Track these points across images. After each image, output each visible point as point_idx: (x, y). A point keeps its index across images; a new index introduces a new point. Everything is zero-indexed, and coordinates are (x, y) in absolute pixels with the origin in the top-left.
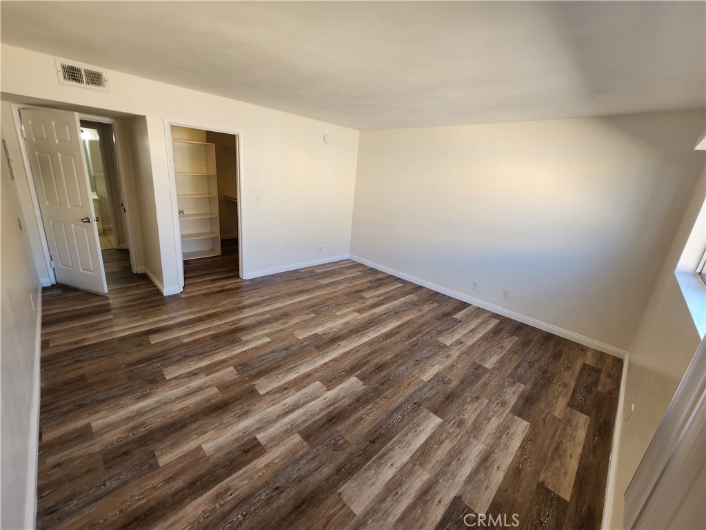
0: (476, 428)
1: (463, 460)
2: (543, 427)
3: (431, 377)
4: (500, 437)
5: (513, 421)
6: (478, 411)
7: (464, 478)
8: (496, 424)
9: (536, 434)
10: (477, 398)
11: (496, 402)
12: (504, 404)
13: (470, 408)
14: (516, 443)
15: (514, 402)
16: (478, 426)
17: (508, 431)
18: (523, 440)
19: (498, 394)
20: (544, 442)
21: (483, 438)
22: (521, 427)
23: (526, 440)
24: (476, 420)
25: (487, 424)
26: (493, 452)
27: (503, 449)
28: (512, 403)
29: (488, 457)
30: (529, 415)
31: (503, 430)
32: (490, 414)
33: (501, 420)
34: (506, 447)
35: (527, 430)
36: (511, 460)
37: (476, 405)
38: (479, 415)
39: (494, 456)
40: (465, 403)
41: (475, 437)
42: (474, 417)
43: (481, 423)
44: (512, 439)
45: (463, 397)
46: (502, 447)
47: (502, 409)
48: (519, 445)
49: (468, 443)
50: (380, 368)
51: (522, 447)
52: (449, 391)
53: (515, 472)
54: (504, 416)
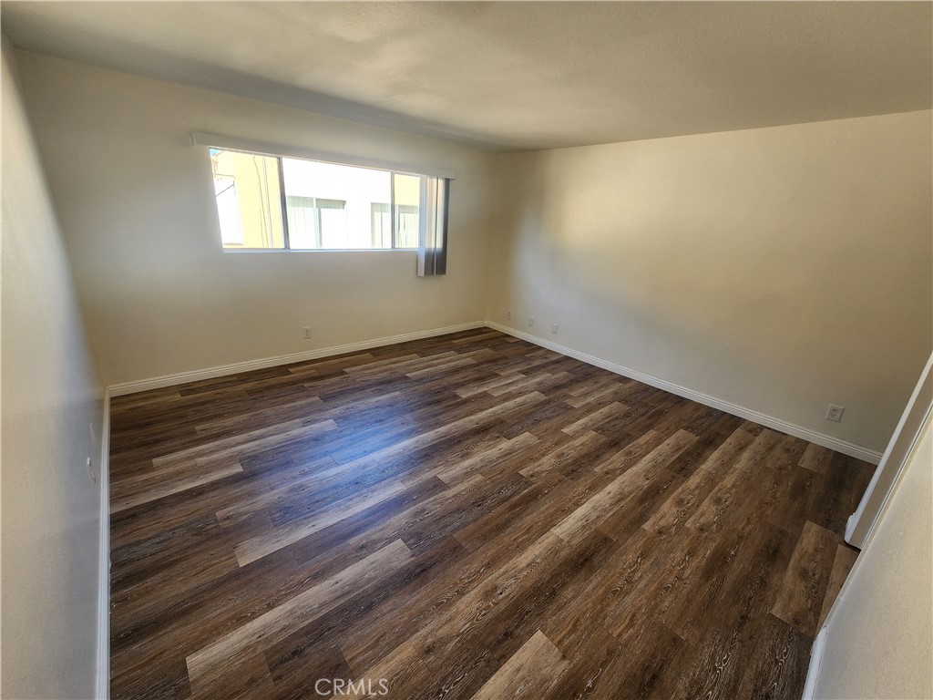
50: (438, 402)
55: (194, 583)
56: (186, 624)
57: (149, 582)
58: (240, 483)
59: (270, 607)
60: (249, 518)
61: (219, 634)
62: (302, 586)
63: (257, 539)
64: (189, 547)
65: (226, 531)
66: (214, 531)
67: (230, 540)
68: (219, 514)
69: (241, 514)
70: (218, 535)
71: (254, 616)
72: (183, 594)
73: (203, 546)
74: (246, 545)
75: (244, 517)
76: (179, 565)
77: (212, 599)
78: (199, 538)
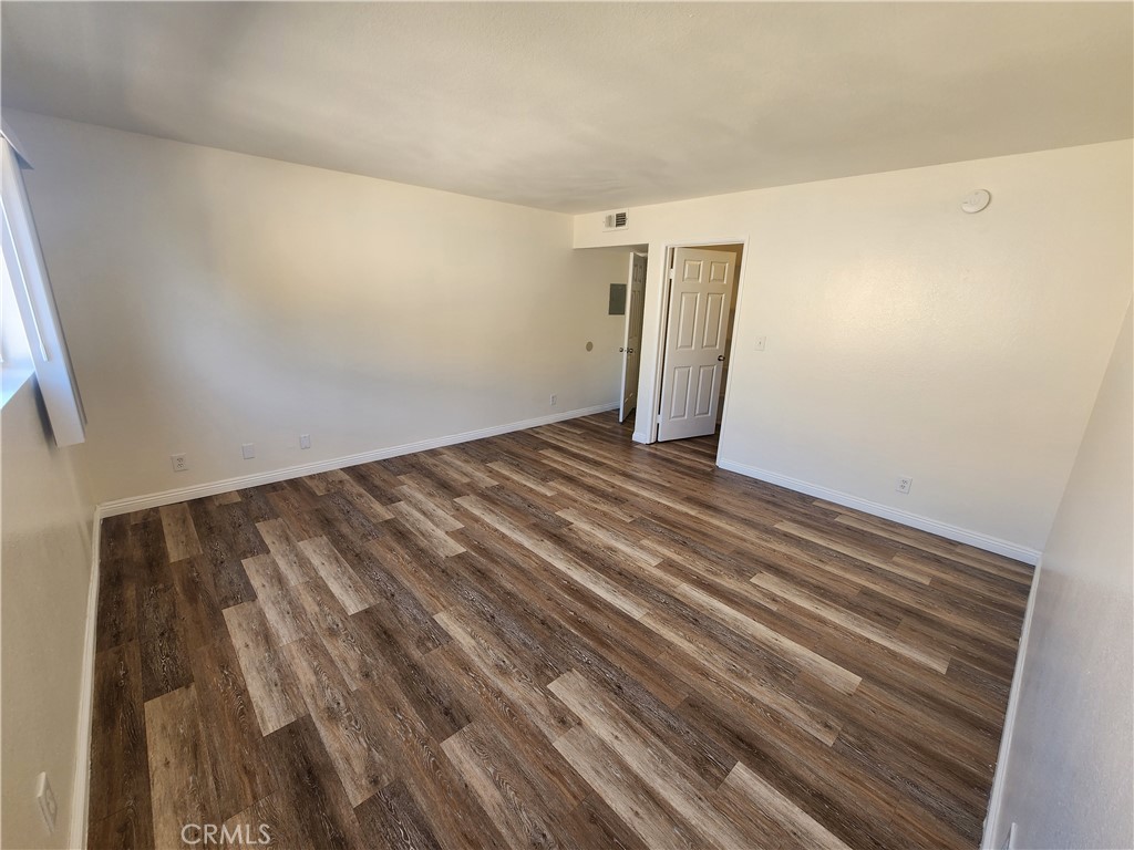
0: (313, 647)
1: (284, 617)
2: (242, 756)
3: (442, 625)
4: (278, 671)
5: (290, 708)
6: (340, 665)
7: (266, 610)
8: (301, 677)
9: (243, 731)
10: (367, 675)
11: (341, 702)
12: (332, 715)
13: (353, 655)
14: (255, 688)
15: (324, 740)
16: (315, 649)
17: (280, 688)
18: (250, 701)
19: (360, 718)
20: (222, 735)
21: (294, 648)
22: (271, 717)
23: (247, 706)
24: (326, 654)
25: (310, 664)
26: (268, 650)
27: (261, 663)
28: (324, 733)
29: (267, 641)
30: (280, 747)
31: (285, 683)
32: (324, 678)
33: (303, 690)
34: (261, 670)
35: (259, 720)
36: (242, 665)
37: (353, 666)
38: (332, 661)
39: (262, 649)
40: (365, 651)
41: (302, 640)
42: (333, 653)
43: (316, 657)
44: (264, 686)
45: (378, 655)
46: (266, 665)
47: (322, 705)
48: (249, 688)
49: (300, 629)
51: (244, 692)
52: (401, 640)
53: (226, 662)
54: (308, 700)
55: (908, 709)
56: (934, 690)
57: (947, 754)
58: (766, 750)
59: (869, 641)
60: (809, 702)
61: (914, 663)
62: (836, 627)
63: (825, 679)
64: (888, 743)
65: (841, 715)
66: (851, 729)
67: (847, 705)
68: (829, 741)
69: (812, 715)
70: (852, 722)
71: (884, 648)
72: (922, 711)
73: (875, 728)
74: (840, 687)
75: (812, 708)
76: (910, 737)
77: (904, 684)
78: (871, 740)
